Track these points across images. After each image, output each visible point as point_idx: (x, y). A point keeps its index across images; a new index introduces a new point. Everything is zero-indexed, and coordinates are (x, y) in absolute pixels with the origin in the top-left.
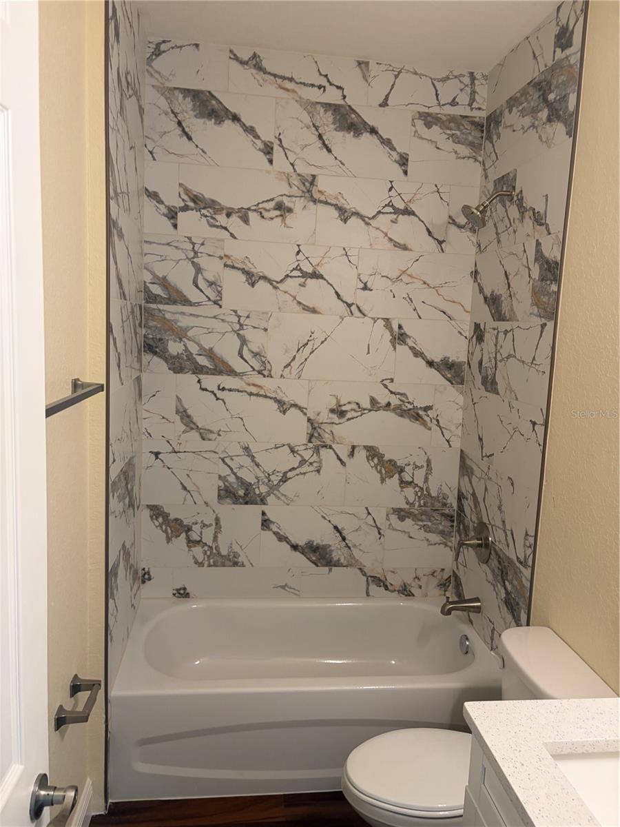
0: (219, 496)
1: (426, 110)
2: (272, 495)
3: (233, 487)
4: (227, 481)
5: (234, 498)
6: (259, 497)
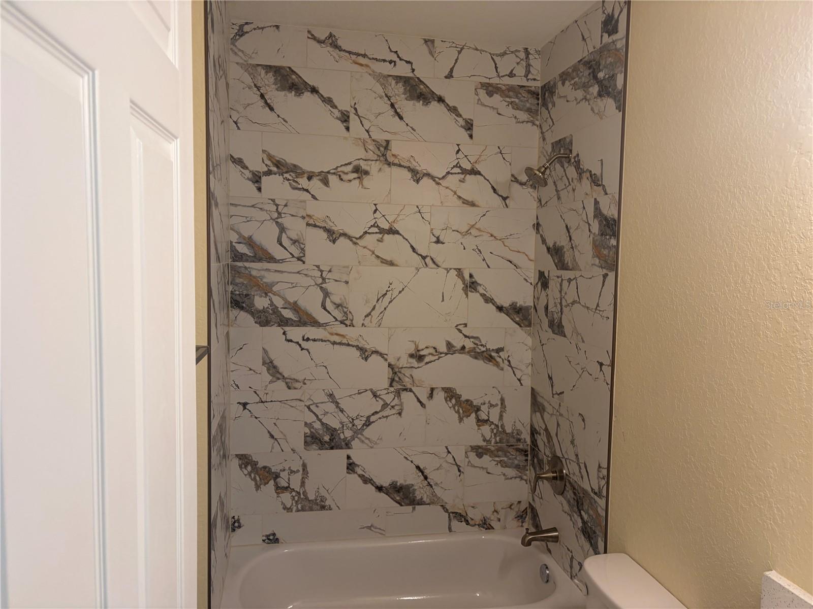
0: (305, 442)
1: (487, 81)
2: (356, 439)
3: (319, 434)
4: (313, 427)
5: (320, 444)
6: (344, 441)
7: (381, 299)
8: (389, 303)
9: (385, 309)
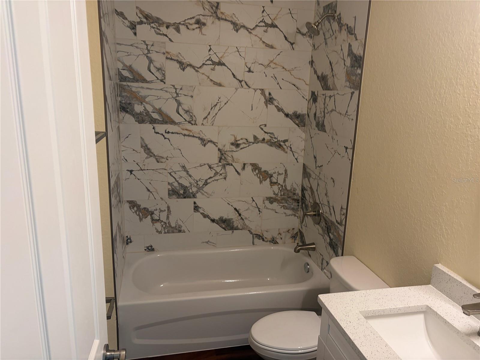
0: (169, 194)
2: (199, 193)
3: (177, 189)
4: (173, 185)
5: (177, 195)
6: (192, 194)
7: (213, 108)
8: (219, 111)
9: (216, 114)
